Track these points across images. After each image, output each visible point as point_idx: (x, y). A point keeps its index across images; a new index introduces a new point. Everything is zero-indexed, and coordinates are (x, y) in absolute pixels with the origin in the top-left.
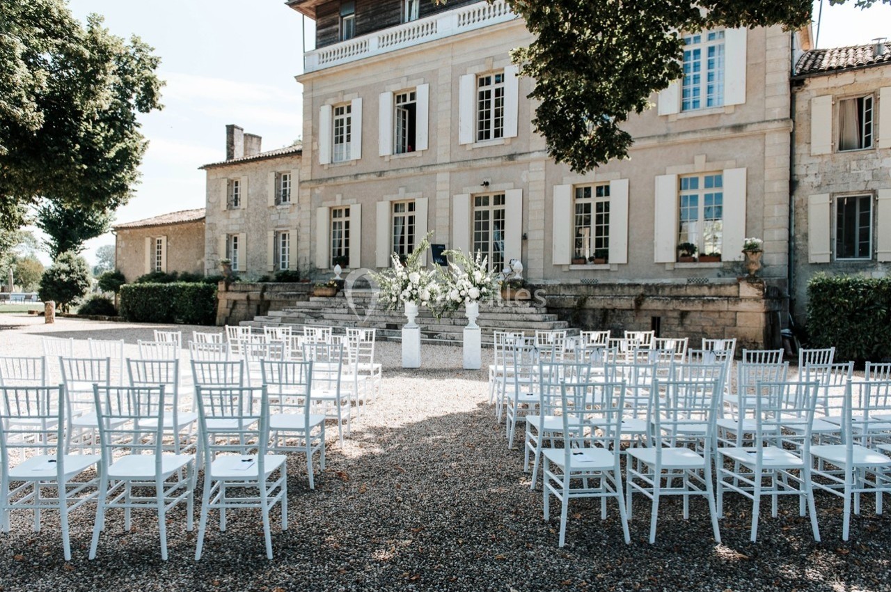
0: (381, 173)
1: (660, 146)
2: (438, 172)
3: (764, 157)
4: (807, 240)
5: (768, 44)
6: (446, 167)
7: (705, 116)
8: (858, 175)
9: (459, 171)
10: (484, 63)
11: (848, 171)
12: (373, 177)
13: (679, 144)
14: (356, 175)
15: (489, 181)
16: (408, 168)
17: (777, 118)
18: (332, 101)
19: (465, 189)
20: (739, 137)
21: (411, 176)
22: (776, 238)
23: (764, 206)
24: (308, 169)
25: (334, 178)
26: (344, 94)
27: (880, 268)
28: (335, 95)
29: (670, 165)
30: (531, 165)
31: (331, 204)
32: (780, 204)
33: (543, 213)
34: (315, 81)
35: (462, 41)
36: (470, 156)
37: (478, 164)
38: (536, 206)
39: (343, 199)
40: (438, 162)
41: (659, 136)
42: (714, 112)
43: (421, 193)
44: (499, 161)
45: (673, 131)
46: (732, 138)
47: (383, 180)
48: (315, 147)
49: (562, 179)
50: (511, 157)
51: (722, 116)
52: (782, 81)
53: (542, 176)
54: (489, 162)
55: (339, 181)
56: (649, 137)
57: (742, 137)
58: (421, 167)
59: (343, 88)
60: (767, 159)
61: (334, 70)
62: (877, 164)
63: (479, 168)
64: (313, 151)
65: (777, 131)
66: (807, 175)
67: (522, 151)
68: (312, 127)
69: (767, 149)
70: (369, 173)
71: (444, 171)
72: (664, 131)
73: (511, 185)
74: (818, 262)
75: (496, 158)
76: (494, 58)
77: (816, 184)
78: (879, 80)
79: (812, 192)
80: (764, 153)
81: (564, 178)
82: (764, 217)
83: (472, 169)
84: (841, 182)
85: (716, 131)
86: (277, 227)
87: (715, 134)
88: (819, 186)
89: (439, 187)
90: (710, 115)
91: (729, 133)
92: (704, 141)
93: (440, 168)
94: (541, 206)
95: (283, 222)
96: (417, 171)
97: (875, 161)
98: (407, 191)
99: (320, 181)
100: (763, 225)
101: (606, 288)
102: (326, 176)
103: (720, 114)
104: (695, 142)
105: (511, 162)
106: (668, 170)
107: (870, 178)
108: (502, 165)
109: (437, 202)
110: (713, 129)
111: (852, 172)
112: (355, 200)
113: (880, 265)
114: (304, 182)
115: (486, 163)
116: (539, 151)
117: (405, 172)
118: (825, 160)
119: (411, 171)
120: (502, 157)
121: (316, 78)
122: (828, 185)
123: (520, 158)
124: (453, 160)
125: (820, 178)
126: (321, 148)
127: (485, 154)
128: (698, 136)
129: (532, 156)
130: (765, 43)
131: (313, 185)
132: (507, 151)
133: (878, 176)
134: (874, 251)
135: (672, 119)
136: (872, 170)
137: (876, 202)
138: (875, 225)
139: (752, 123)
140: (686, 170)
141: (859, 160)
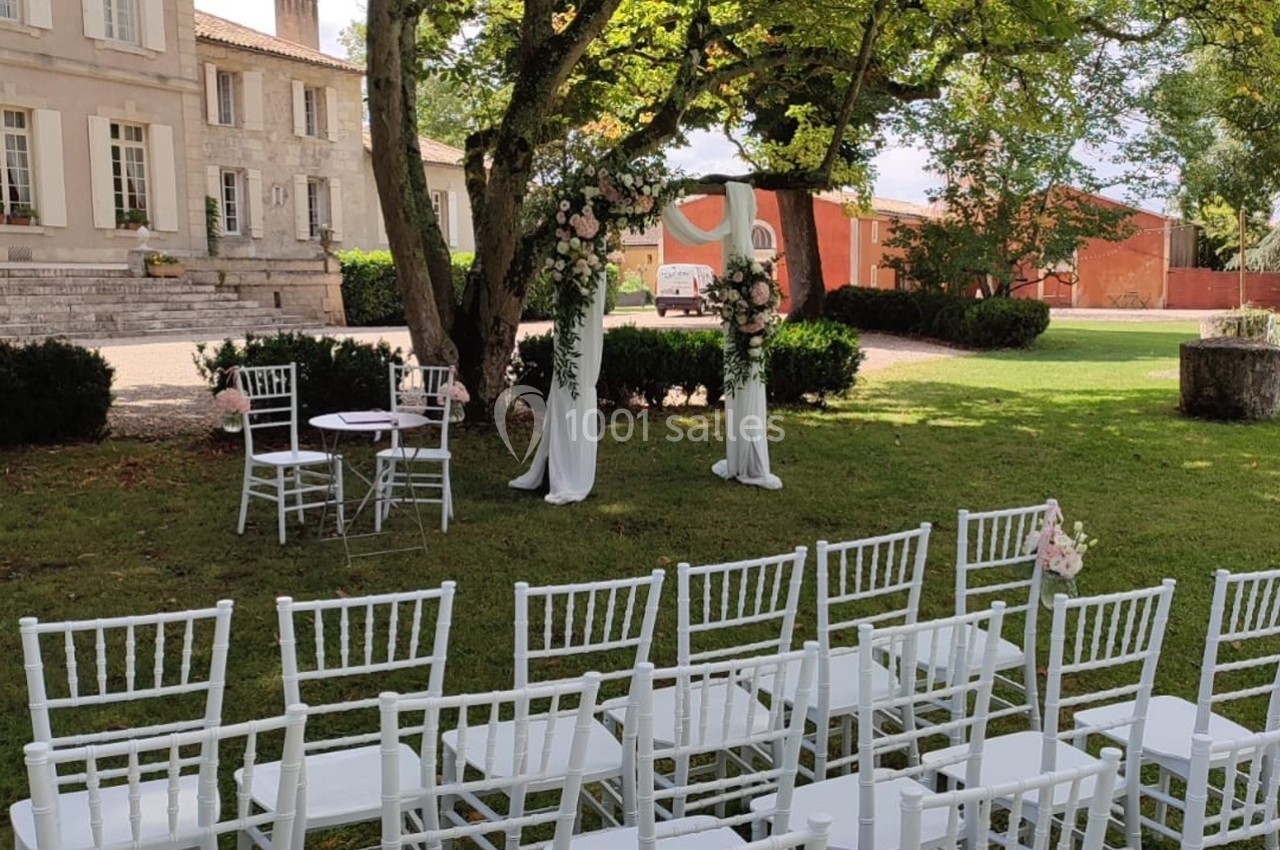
1: (89, 77)
3: (183, 118)
7: (130, 53)
8: (234, 151)
11: (227, 146)
13: (108, 80)
17: (190, 78)
20: (161, 89)
29: (101, 105)
42: (139, 52)
45: (100, 62)
46: (156, 88)
51: (145, 59)
56: (79, 62)
57: (164, 90)
60: (185, 122)
62: (244, 144)
65: (193, 92)
69: (185, 109)
72: (91, 59)
80: (183, 114)
82: (187, 183)
85: (144, 77)
90: (134, 54)
91: (155, 82)
92: (132, 84)
97: (244, 140)
100: (187, 193)
103: (142, 57)
104: (122, 82)
106: (103, 110)
107: (242, 156)
110: (142, 73)
111: (230, 148)
113: (252, 241)
118: (212, 131)
128: (127, 76)
133: (246, 156)
134: (246, 227)
135: (99, 45)
136: (242, 149)
137: (246, 180)
138: (246, 202)
139: (174, 78)
140: (117, 116)
141: (234, 137)
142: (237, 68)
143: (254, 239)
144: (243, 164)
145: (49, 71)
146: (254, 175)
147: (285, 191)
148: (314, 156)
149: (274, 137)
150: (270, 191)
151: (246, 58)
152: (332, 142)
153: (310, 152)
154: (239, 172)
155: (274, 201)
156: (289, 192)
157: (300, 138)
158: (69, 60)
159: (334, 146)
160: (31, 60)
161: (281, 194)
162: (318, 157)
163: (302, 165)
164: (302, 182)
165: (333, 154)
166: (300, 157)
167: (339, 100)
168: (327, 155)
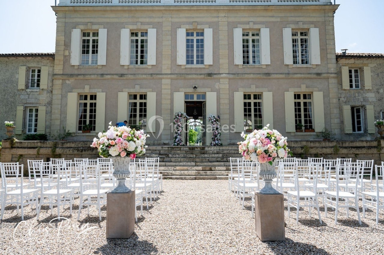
0: (122, 75)
1: (286, 78)
2: (164, 78)
3: (329, 88)
4: (343, 124)
5: (327, 42)
6: (169, 76)
7: (304, 67)
8: (359, 99)
9: (177, 79)
10: (192, 24)
11: (355, 97)
12: (116, 77)
13: (294, 78)
14: (102, 75)
15: (197, 86)
16: (142, 74)
17: (333, 72)
18: (82, 27)
19: (181, 89)
20: (318, 78)
21: (144, 79)
22: (336, 122)
23: (330, 108)
24: (61, 67)
25: (83, 75)
26: (92, 25)
27: (368, 136)
28: (86, 24)
29: (290, 88)
30: (221, 80)
31: (81, 91)
32: (336, 108)
33: (228, 105)
34: (67, 12)
35: (178, 10)
36: (184, 72)
37: (190, 76)
38: (225, 101)
39: (90, 88)
40: (163, 73)
41: (285, 74)
42: (308, 66)
43: (151, 90)
44: (202, 76)
45: (291, 72)
46: (316, 78)
47: (123, 79)
48: (67, 53)
49: (238, 89)
50: (210, 75)
51: (311, 69)
52: (334, 58)
53: (227, 86)
54: (197, 76)
55: (88, 77)
56: (281, 74)
57: (319, 78)
58: (151, 74)
59: (92, 20)
60: (330, 89)
61: (86, 9)
62: (364, 95)
63: (191, 79)
64: (65, 56)
65: (334, 78)
66: (341, 97)
67: (215, 72)
68: (65, 41)
69: (330, 85)
70: (113, 74)
71: (167, 78)
72: (287, 72)
73: (210, 89)
74: (348, 133)
75: (202, 74)
76: (198, 23)
77: (344, 101)
78: (362, 63)
79: (343, 104)
80: (329, 86)
81: (239, 89)
82: (330, 113)
83: (185, 79)
84: (353, 101)
85: (310, 75)
86: (26, 103)
87: (309, 76)
88: (345, 102)
89: (163, 87)
90: (306, 67)
91: (315, 76)
92: (305, 78)
93: (165, 76)
94: (227, 101)
95: (33, 101)
96: (149, 77)
97: (364, 94)
98: (141, 88)
99: (72, 75)
100: (331, 117)
101: (317, 143)
102: (76, 72)
103: (310, 68)
104: (300, 78)
105: (210, 78)
106: (290, 89)
107: (363, 100)
108: (204, 79)
109: (163, 95)
110: (309, 74)
111: (357, 97)
112: (100, 90)
113: (368, 135)
114: (56, 75)
115: (194, 76)
116: (226, 74)
117: (140, 76)
118: (347, 92)
119: (144, 76)
120: (204, 74)
121: (69, 11)
122: (349, 102)
123: (215, 76)
124: (172, 73)
125: (345, 99)
126: (72, 55)
127: (194, 72)
128: (303, 76)
129: (222, 76)
130: (326, 41)
131: (65, 77)
132: (207, 71)
133: (365, 100)
134: (366, 129)
135: (290, 67)
136: (363, 97)
137: (366, 110)
138: (365, 119)
139: (324, 73)
140: (298, 90)
141: (359, 93)
142: (361, 66)
143: (369, 134)
144: (364, 103)
145: (270, 79)
146: (369, 107)
150: (379, 113)
151: (365, 61)
154: (362, 107)
158: (277, 74)
160: (261, 76)
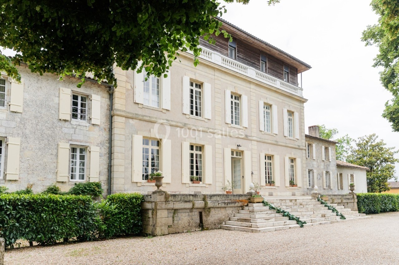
0: (185, 124)
1: (285, 146)
11: (309, 163)
13: (288, 147)
23: (303, 171)
24: (123, 102)
29: (287, 154)
31: (146, 134)
33: (257, 163)
40: (216, 128)
43: (208, 143)
45: (287, 142)
58: (208, 128)
65: (304, 150)
70: (177, 122)
86: (72, 140)
95: (81, 137)
98: (200, 140)
109: (216, 149)
128: (292, 146)
133: (313, 167)
134: (313, 185)
135: (286, 138)
136: (312, 164)
137: (313, 173)
138: (313, 179)
139: (301, 146)
141: (311, 161)
142: (311, 143)
144: (313, 168)
146: (315, 171)
147: (321, 175)
148: (326, 166)
149: (319, 161)
150: (318, 175)
151: (313, 140)
152: (330, 162)
153: (326, 165)
154: (311, 170)
155: (319, 178)
156: (322, 175)
157: (324, 161)
159: (331, 163)
161: (320, 176)
162: (327, 166)
163: (324, 168)
164: (324, 172)
165: (330, 165)
166: (324, 166)
167: (331, 151)
168: (329, 166)
